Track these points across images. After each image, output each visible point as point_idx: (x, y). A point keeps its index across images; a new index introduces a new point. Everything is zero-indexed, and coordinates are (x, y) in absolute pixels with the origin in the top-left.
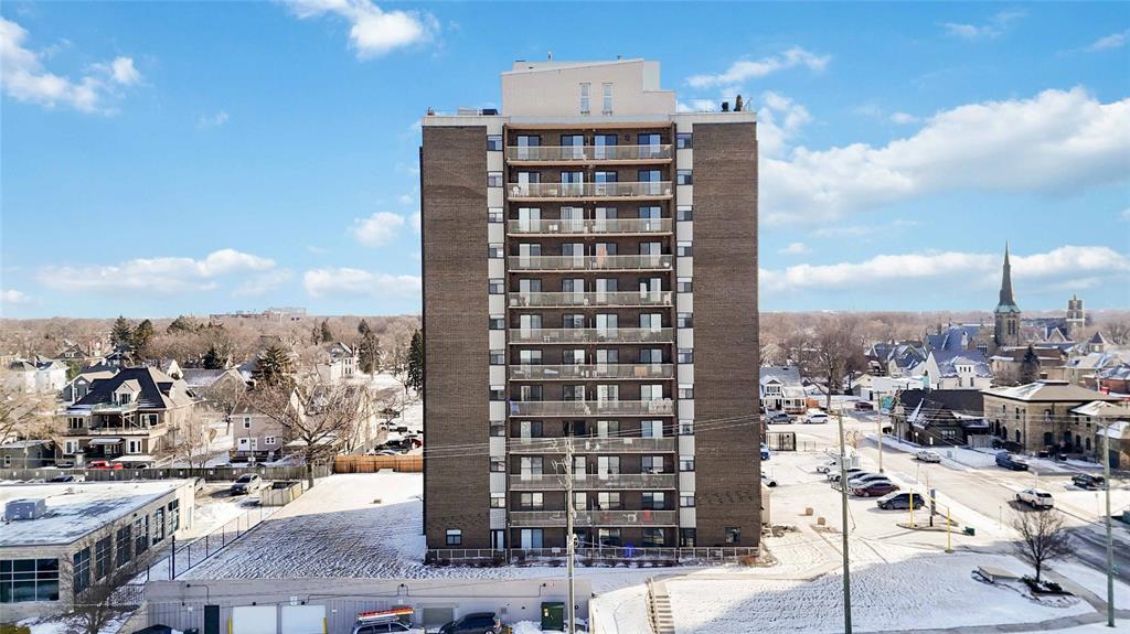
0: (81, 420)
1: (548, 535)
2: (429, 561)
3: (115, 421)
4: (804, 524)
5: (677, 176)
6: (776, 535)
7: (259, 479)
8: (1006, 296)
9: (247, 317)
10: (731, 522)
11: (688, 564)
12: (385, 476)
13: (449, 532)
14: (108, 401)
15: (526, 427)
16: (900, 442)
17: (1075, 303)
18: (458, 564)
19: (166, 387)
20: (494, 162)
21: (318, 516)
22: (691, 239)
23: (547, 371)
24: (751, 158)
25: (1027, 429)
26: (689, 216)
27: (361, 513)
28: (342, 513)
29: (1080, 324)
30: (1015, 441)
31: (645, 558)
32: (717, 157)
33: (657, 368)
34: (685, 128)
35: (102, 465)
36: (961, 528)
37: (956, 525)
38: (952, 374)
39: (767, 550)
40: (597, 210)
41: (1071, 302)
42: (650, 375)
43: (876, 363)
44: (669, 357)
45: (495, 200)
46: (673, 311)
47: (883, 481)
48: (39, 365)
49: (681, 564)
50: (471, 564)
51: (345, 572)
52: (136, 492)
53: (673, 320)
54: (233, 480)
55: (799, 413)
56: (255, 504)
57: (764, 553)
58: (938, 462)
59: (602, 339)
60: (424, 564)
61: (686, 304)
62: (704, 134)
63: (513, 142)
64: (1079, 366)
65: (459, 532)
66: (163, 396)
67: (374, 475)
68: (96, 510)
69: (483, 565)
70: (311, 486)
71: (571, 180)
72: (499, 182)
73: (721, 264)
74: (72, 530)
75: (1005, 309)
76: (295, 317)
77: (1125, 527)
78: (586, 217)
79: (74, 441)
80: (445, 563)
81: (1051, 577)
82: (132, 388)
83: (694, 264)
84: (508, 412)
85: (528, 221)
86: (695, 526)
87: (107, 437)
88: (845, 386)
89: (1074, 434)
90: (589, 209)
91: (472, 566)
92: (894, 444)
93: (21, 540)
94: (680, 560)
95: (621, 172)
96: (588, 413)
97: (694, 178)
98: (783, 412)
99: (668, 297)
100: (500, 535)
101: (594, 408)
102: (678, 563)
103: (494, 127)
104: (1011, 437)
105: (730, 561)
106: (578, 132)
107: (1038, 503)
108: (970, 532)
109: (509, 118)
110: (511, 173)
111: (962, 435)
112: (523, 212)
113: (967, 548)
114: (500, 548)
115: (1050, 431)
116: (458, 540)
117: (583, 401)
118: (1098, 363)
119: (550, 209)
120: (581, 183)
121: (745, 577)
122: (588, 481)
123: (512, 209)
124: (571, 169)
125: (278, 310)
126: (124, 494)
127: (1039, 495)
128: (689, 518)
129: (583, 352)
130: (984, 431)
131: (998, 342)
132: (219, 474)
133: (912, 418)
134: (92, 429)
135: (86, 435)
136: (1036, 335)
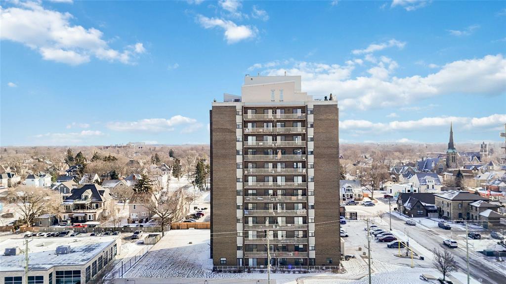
0: (69, 206)
1: (259, 260)
2: (214, 270)
3: (83, 207)
4: (357, 254)
5: (307, 124)
6: (346, 260)
7: (142, 232)
8: (451, 146)
9: (120, 147)
10: (328, 256)
11: (312, 272)
12: (192, 231)
13: (222, 259)
14: (80, 198)
15: (250, 219)
16: (400, 215)
17: (484, 145)
18: (225, 272)
19: (102, 192)
20: (239, 119)
21: (169, 250)
22: (313, 148)
23: (258, 198)
24: (336, 118)
25: (452, 211)
26: (312, 139)
27: (185, 248)
28: (178, 248)
29: (486, 155)
30: (447, 216)
31: (296, 269)
32: (322, 117)
33: (300, 197)
34: (311, 107)
35: (79, 225)
36: (419, 256)
37: (417, 255)
38: (425, 183)
39: (342, 267)
40: (277, 137)
41: (482, 145)
42: (297, 199)
43: (394, 176)
44: (305, 194)
45: (239, 133)
46: (306, 176)
47: (391, 236)
48: (40, 176)
49: (310, 272)
50: (230, 272)
51: (183, 275)
52: (101, 241)
53: (306, 179)
54: (131, 232)
55: (359, 200)
56: (142, 243)
57: (341, 268)
58: (415, 225)
59: (279, 186)
60: (213, 271)
61: (311, 173)
62: (318, 109)
63: (246, 113)
64: (480, 178)
65: (225, 259)
66: (101, 196)
67: (187, 230)
68: (89, 249)
69: (235, 272)
70: (163, 235)
71: (267, 127)
72: (241, 126)
73: (324, 158)
74: (83, 258)
75: (451, 151)
76: (140, 146)
77: (484, 256)
78: (273, 140)
79: (67, 215)
80: (220, 271)
81: (450, 278)
82: (89, 193)
83: (314, 158)
84: (244, 214)
85: (251, 141)
86: (315, 257)
87: (79, 213)
88: (380, 187)
89: (471, 213)
90: (275, 137)
91: (231, 273)
92: (398, 216)
93: (66, 263)
94: (309, 271)
95: (286, 123)
96: (274, 214)
97: (314, 125)
98: (353, 200)
99: (304, 170)
100: (241, 260)
101: (276, 213)
102: (308, 272)
103: (239, 106)
104: (445, 215)
105: (329, 271)
106: (270, 108)
107: (452, 245)
108: (422, 258)
109: (244, 103)
110: (245, 124)
111: (426, 213)
112: (250, 138)
113: (420, 266)
114: (241, 266)
115: (461, 212)
116: (225, 262)
117: (272, 210)
118: (489, 177)
119: (260, 137)
120: (271, 128)
121: (334, 278)
122: (274, 240)
123: (245, 137)
124: (268, 122)
125: (133, 143)
126: (96, 242)
127: (452, 242)
128: (312, 255)
129: (272, 191)
130: (435, 211)
131: (448, 166)
132: (126, 229)
133: (406, 205)
134: (74, 210)
135: (71, 213)
136: (466, 159)
